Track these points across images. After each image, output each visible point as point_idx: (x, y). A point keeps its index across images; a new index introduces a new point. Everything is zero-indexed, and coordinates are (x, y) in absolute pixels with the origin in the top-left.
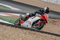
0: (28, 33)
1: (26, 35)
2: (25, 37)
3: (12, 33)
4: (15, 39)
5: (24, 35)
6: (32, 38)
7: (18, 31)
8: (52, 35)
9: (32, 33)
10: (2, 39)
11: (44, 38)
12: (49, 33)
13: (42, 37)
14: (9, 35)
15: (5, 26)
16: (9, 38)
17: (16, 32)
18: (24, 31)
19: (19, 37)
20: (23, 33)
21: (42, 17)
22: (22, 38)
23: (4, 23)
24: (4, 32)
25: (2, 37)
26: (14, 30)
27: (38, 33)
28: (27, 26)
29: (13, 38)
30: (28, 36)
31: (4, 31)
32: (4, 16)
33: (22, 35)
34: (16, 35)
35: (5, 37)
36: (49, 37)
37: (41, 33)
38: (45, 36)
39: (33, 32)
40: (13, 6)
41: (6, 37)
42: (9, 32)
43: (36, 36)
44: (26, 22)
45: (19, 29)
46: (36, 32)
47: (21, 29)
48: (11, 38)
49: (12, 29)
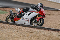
21: (39, 12)
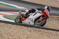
0: (33, 31)
1: (31, 32)
2: (30, 35)
3: (17, 31)
4: (20, 36)
5: (29, 33)
6: (37, 35)
7: (23, 29)
8: (57, 31)
9: (37, 31)
10: (7, 38)
11: (48, 35)
12: (54, 30)
13: (47, 34)
14: (14, 33)
15: (11, 25)
16: (14, 36)
17: (21, 30)
18: (29, 28)
19: (24, 35)
20: (28, 31)
22: (27, 35)
23: (9, 22)
24: (9, 31)
25: (7, 35)
26: (19, 28)
27: (43, 30)
28: (29, 23)
29: (18, 36)
30: (33, 34)
31: (9, 29)
32: (10, 15)
33: (27, 33)
34: (21, 33)
35: (10, 35)
36: (53, 33)
37: (46, 30)
38: (50, 32)
39: (38, 29)
40: (18, 5)
41: (12, 35)
42: (14, 30)
43: (40, 33)
44: (27, 19)
45: (24, 27)
46: (41, 29)
47: (26, 27)
48: (16, 36)
49: (17, 27)
